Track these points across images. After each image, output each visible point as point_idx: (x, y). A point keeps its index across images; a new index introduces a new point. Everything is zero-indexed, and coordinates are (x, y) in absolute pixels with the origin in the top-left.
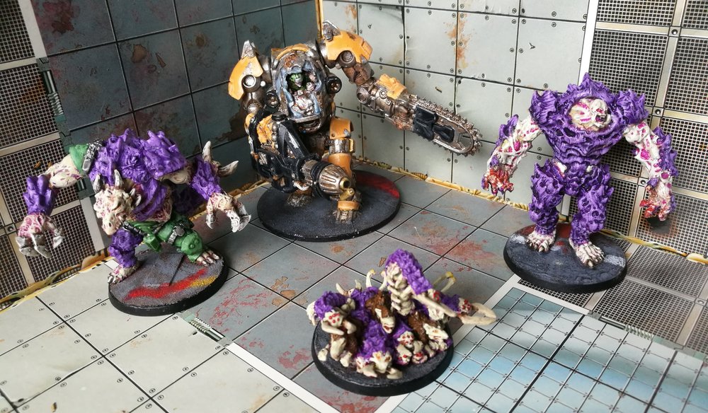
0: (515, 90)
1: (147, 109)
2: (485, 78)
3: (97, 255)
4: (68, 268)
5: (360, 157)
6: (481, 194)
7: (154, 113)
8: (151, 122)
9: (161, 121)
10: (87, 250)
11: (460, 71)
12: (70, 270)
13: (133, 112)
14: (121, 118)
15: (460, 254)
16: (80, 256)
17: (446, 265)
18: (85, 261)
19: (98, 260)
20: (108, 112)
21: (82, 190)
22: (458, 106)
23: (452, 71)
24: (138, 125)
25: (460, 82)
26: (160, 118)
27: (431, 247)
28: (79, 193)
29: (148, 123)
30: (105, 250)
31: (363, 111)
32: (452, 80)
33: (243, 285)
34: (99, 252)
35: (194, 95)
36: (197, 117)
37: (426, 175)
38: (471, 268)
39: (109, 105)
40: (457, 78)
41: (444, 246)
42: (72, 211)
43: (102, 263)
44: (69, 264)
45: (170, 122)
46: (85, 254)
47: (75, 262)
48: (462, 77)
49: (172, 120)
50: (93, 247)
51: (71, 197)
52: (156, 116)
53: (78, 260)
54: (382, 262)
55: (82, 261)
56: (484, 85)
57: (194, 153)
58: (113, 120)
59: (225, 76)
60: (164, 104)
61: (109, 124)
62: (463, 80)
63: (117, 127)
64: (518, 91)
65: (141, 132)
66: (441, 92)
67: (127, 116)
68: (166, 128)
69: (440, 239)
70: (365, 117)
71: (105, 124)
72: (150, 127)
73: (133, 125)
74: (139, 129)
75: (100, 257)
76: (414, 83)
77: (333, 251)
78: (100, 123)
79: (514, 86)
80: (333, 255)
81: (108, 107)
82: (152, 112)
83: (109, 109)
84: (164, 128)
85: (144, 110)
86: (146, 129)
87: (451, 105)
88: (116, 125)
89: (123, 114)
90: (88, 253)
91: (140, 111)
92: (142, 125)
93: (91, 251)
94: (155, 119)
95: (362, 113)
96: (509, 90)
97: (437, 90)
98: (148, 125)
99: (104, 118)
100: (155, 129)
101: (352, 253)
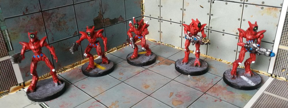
0: (244, 6)
1: (49, 11)
3: (19, 85)
4: (2, 92)
5: (159, 41)
6: (222, 61)
7: (53, 13)
8: (52, 18)
9: (57, 17)
10: (13, 83)
12: (3, 93)
13: (41, 11)
14: (34, 14)
15: (215, 92)
16: (9, 86)
17: (207, 98)
18: (12, 88)
19: (20, 88)
20: (27, 10)
21: (11, 50)
22: (212, 15)
24: (44, 19)
25: (213, 2)
26: (56, 16)
27: (198, 87)
28: (9, 52)
29: (49, 18)
30: (24, 83)
31: (161, 19)
32: (209, 2)
33: (94, 104)
34: (20, 84)
35: (75, 5)
36: (76, 17)
37: (193, 51)
38: (221, 100)
39: (28, 7)
41: (206, 87)
42: (4, 62)
43: (22, 89)
44: (4, 89)
45: (61, 18)
46: (12, 85)
47: (6, 89)
49: (63, 17)
50: (17, 81)
51: (4, 54)
52: (54, 15)
53: (7, 88)
54: (171, 95)
55: (10, 89)
56: (227, 4)
57: (74, 35)
58: (30, 15)
60: (59, 9)
61: (27, 17)
62: (215, 1)
63: (32, 18)
64: (246, 6)
65: (46, 22)
66: (203, 8)
67: (38, 13)
68: (59, 21)
69: (202, 83)
70: (162, 22)
71: (25, 17)
72: (51, 20)
73: (41, 18)
74: (45, 21)
75: (21, 87)
76: (188, 3)
77: (144, 88)
78: (22, 16)
79: (244, 3)
80: (144, 90)
81: (27, 8)
82: (52, 12)
83: (27, 9)
84: (58, 21)
85: (48, 11)
86: (48, 21)
87: (208, 14)
88: (31, 18)
89: (36, 12)
90: (14, 84)
91: (45, 11)
92: (46, 18)
93: (15, 83)
94: (53, 16)
95: (160, 19)
96: (241, 6)
97: (201, 7)
98: (50, 19)
99: (25, 13)
100: (53, 21)
101: (155, 89)
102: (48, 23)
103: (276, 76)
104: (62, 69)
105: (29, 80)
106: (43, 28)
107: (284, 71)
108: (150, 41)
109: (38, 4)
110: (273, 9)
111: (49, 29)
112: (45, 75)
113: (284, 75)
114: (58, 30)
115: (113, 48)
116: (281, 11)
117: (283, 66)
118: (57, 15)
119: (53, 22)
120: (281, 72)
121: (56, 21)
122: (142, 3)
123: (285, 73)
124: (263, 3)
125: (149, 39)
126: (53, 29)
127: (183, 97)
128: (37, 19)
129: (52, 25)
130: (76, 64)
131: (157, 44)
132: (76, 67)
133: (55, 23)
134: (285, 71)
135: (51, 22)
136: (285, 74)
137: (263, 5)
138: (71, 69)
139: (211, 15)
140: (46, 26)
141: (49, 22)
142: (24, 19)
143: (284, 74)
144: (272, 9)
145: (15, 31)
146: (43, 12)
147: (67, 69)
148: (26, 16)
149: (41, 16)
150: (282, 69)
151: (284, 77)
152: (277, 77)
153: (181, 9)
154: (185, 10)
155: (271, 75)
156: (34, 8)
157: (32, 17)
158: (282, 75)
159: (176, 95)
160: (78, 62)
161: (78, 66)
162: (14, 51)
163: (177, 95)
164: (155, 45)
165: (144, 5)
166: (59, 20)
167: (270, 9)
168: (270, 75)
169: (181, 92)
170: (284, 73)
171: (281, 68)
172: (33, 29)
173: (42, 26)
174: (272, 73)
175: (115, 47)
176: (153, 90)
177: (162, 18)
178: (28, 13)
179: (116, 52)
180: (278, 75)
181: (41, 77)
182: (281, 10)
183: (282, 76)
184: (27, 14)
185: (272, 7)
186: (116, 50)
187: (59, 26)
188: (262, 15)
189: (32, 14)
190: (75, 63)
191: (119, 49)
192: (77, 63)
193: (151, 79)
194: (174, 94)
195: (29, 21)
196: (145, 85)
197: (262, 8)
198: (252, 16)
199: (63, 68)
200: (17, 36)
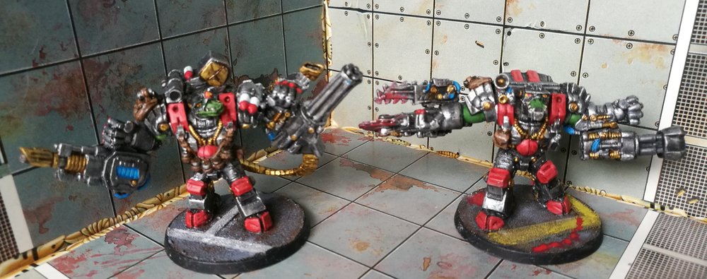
0: (586, 40)
1: (101, 57)
2: (544, 27)
3: (21, 258)
5: (369, 133)
7: (110, 62)
8: (107, 76)
9: (120, 75)
10: (6, 251)
11: (510, 20)
13: (81, 59)
14: (62, 65)
17: (515, 267)
19: (24, 265)
20: (43, 55)
22: (506, 64)
23: (499, 19)
24: (88, 78)
25: (509, 33)
26: (119, 71)
29: (100, 76)
30: (34, 250)
31: (375, 76)
32: (498, 32)
34: (25, 255)
35: (164, 42)
37: (458, 154)
38: (550, 271)
39: (45, 46)
40: (506, 28)
43: (30, 268)
45: (132, 77)
46: (4, 256)
48: (513, 27)
49: (135, 74)
50: (16, 247)
52: (113, 67)
54: (426, 264)
56: (542, 36)
58: (51, 68)
59: (206, 22)
60: (126, 52)
61: (44, 73)
62: (513, 31)
63: (56, 77)
64: (591, 41)
65: (91, 87)
66: (483, 47)
67: (72, 63)
68: (126, 84)
70: (378, 83)
71: (38, 73)
72: (105, 82)
73: (80, 77)
74: (89, 84)
75: (26, 261)
76: (446, 37)
77: (356, 249)
78: (31, 72)
79: (585, 35)
80: (356, 254)
81: (42, 49)
82: (108, 61)
83: (44, 51)
84: (123, 84)
85: (97, 58)
86: (98, 83)
87: (496, 63)
88: (55, 75)
89: (66, 60)
90: (8, 254)
91: (91, 59)
92: (92, 78)
93: (12, 253)
94: (111, 71)
95: (373, 78)
96: (577, 41)
97: (478, 44)
98: (102, 79)
99: (37, 64)
100: (111, 85)
101: (382, 251)
102: (97, 89)
103: (663, 208)
104: (134, 209)
105: (48, 241)
106: (86, 103)
107: (681, 194)
108: (347, 133)
109: (71, 40)
110: (656, 49)
111: (100, 105)
112: (90, 226)
113: (682, 205)
114: (123, 108)
115: (258, 153)
116: (674, 52)
117: (679, 182)
118: (120, 69)
119: (109, 88)
120: (675, 196)
121: (118, 85)
122: (324, 37)
123: (684, 198)
124: (631, 33)
125: (344, 128)
126: (110, 105)
127: (455, 268)
128: (70, 80)
129: (109, 95)
130: (168, 195)
131: (366, 138)
132: (168, 203)
133: (116, 88)
134: (685, 195)
135: (106, 86)
136: (686, 200)
137: (630, 39)
138: (155, 209)
139: (504, 64)
140: (91, 97)
141: (99, 86)
142: (36, 80)
143: (683, 202)
144: (653, 47)
145: (11, 112)
146: (84, 61)
147: (146, 209)
148: (41, 70)
149: (79, 71)
150: (676, 189)
151: (682, 208)
152: (667, 208)
153: (427, 52)
154: (437, 53)
155: (652, 206)
156: (61, 48)
157: (57, 73)
158: (678, 204)
159: (438, 264)
160: (173, 190)
161: (174, 200)
162: (9, 166)
163: (440, 264)
164: (362, 142)
165: (329, 43)
166: (125, 81)
167: (647, 48)
168: (649, 205)
169: (448, 255)
170: (681, 199)
171: (675, 187)
172: (58, 106)
173: (81, 97)
174: (653, 201)
175: (263, 150)
176: (379, 254)
177: (377, 74)
178: (46, 64)
179: (265, 160)
180: (669, 205)
181: (79, 232)
182: (675, 50)
183: (677, 207)
184: (43, 65)
185: (652, 44)
186: (265, 158)
187: (124, 97)
188: (630, 61)
189: (56, 67)
190: (165, 194)
191: (271, 155)
192: (170, 192)
193: (368, 227)
194: (434, 262)
195: (48, 85)
196: (355, 243)
197: (629, 46)
198: (604, 66)
199: (136, 207)
200: (16, 126)
